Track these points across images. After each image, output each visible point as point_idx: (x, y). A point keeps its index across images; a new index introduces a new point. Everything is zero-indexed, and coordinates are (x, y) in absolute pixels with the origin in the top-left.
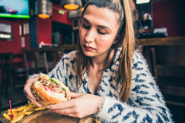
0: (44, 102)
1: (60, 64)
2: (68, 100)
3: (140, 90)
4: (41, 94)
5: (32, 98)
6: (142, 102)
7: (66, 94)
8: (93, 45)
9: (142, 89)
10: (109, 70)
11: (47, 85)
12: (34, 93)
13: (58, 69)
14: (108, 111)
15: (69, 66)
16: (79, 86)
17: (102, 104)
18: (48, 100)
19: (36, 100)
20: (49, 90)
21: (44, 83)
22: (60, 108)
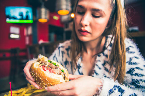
0: (42, 83)
1: (56, 52)
2: (66, 82)
3: (134, 73)
4: (39, 74)
5: (30, 79)
6: (138, 84)
7: (65, 76)
8: (88, 29)
9: (137, 71)
10: (102, 54)
11: (46, 65)
12: (33, 73)
13: (55, 57)
14: (108, 93)
15: (65, 53)
16: (74, 70)
17: (102, 86)
18: (47, 80)
19: (34, 81)
20: (48, 71)
21: (43, 63)
22: (58, 89)
